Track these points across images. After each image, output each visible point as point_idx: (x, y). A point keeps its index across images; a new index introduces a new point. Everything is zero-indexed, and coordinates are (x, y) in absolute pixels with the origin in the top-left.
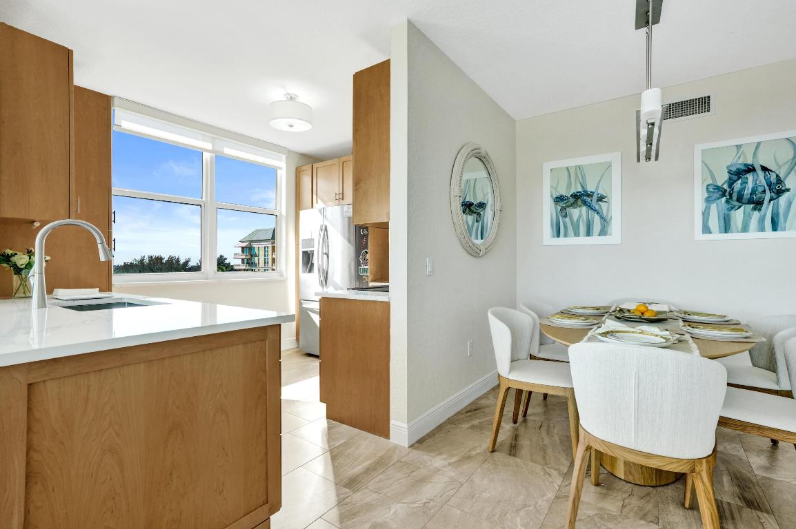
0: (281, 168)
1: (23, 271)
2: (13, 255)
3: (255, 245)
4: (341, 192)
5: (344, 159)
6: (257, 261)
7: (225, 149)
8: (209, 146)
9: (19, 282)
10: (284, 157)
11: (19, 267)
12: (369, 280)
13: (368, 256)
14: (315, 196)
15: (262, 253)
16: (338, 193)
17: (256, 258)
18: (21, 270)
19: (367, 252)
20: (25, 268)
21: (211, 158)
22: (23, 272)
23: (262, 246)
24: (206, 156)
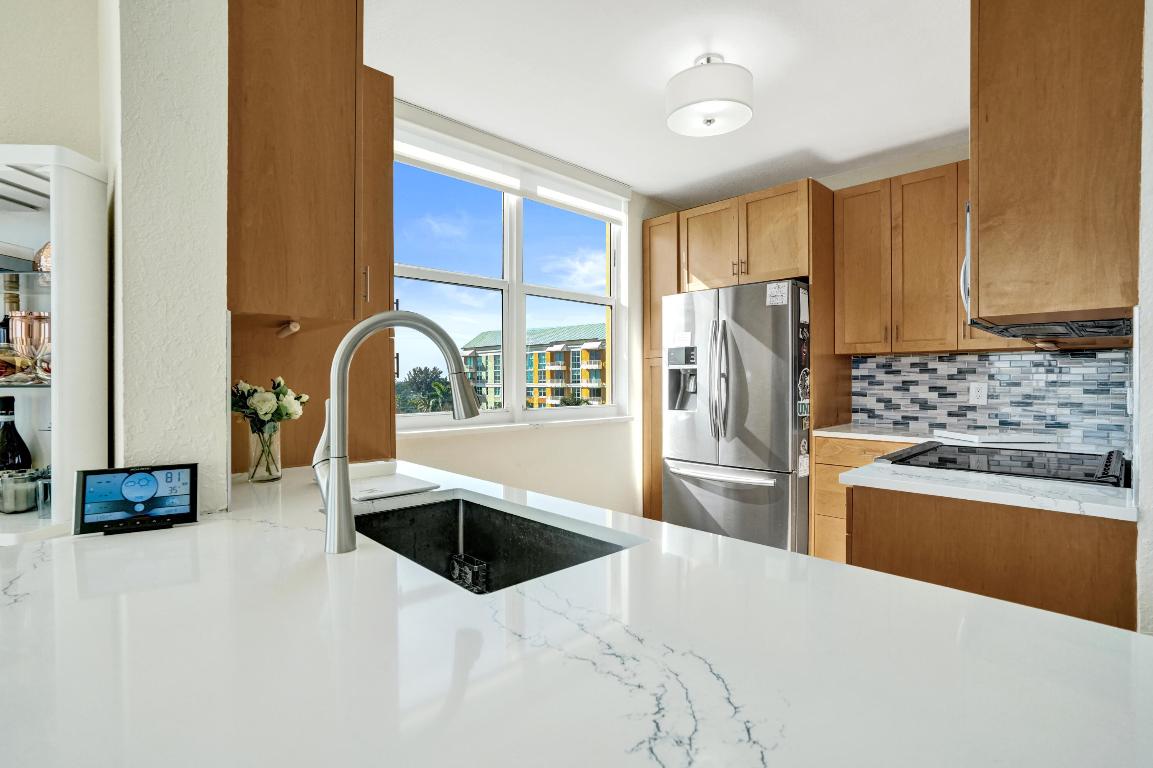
0: (618, 222)
1: (267, 426)
2: (252, 393)
3: (482, 355)
4: (744, 259)
5: (749, 197)
6: (484, 377)
7: (539, 188)
8: (514, 183)
9: (260, 448)
10: (624, 201)
11: (262, 417)
12: (812, 426)
13: (809, 380)
14: (684, 272)
15: (491, 364)
16: (736, 261)
17: (484, 374)
18: (263, 423)
19: (808, 374)
20: (271, 420)
21: (518, 203)
22: (267, 429)
23: (491, 354)
24: (511, 201)
